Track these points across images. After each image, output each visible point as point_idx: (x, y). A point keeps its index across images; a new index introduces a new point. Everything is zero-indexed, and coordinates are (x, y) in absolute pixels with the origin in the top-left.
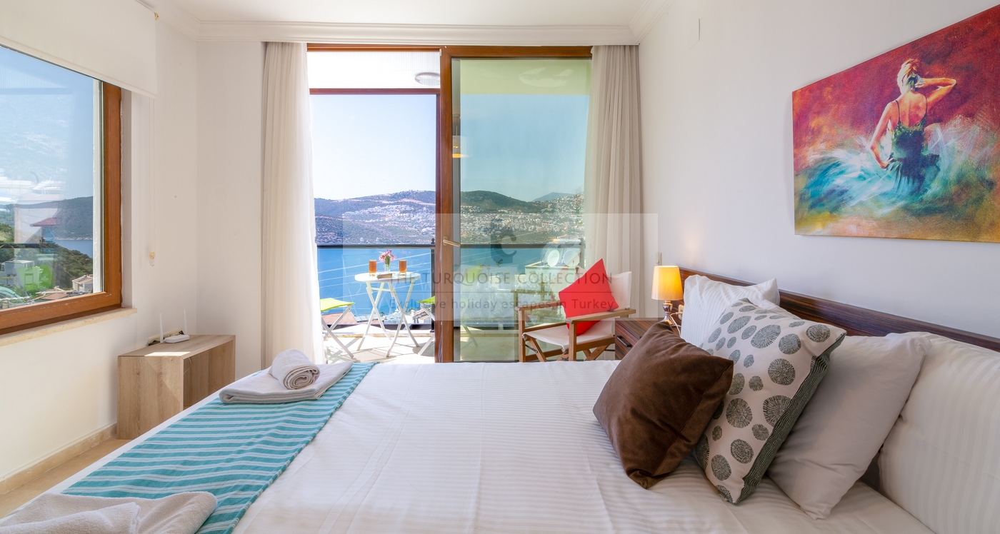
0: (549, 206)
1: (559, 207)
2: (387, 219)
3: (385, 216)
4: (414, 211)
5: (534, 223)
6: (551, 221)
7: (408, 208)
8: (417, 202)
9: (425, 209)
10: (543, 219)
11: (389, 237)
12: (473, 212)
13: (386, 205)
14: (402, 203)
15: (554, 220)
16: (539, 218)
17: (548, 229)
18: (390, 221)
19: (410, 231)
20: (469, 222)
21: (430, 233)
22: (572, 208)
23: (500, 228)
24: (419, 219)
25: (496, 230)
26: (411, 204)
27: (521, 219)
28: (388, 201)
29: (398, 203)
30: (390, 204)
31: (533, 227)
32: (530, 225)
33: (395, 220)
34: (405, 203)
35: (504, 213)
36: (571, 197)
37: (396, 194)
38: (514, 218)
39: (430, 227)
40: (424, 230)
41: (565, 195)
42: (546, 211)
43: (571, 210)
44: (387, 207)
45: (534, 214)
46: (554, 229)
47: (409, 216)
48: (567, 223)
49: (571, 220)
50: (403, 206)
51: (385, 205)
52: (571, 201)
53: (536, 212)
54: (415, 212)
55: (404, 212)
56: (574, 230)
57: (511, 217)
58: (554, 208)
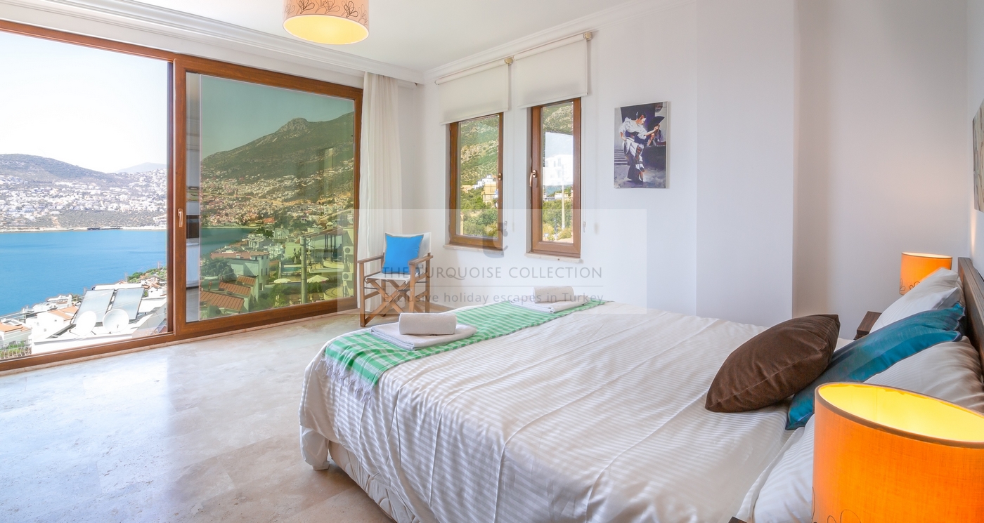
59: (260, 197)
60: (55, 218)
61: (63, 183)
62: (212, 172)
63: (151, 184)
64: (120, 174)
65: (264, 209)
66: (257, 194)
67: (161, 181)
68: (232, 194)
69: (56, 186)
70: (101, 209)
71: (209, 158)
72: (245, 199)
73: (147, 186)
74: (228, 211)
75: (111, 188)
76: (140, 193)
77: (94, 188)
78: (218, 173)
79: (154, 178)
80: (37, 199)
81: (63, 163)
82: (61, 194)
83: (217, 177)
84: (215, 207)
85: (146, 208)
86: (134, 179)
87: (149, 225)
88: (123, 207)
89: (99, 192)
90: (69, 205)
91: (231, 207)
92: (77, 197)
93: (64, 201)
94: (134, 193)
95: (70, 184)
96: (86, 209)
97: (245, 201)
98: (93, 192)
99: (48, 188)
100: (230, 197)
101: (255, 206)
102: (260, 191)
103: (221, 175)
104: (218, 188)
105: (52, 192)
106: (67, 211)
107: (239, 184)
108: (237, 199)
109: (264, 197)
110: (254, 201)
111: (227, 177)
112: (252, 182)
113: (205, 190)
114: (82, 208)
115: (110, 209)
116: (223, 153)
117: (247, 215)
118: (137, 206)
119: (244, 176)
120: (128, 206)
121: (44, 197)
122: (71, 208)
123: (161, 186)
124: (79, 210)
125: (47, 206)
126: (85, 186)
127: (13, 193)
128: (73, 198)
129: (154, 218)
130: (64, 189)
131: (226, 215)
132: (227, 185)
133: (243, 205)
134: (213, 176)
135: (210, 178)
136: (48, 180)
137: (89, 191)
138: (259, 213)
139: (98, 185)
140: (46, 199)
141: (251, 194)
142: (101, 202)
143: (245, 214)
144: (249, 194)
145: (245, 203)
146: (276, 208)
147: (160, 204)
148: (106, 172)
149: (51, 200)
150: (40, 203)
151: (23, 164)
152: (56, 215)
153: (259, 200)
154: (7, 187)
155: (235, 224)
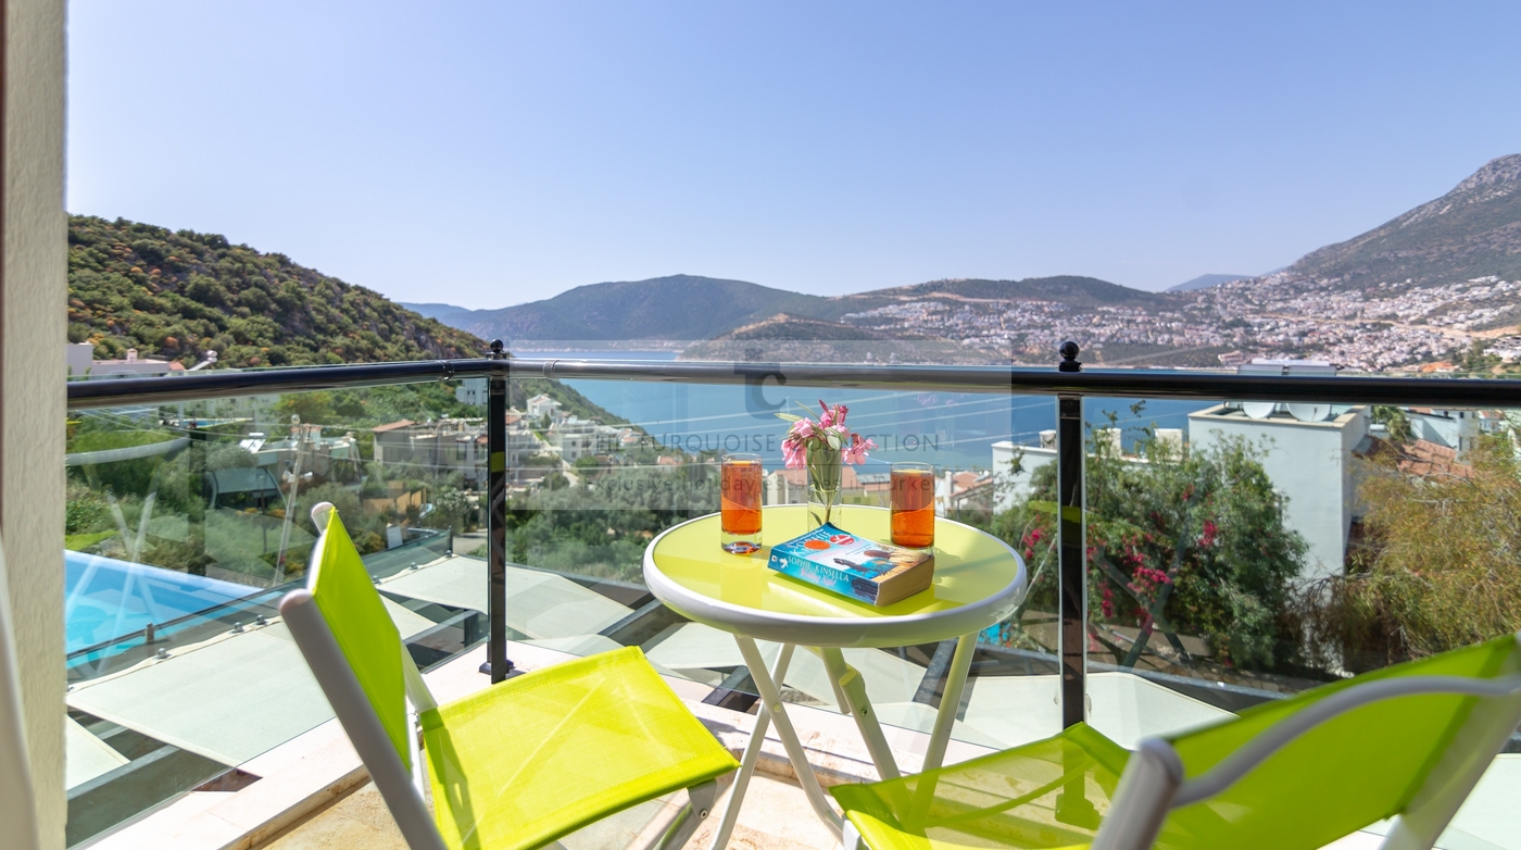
0: (1200, 299)
1: (1221, 300)
2: (906, 325)
3: (904, 320)
4: (950, 311)
5: (1170, 331)
6: (1204, 326)
7: (940, 307)
8: (954, 297)
9: (967, 307)
10: (1188, 322)
11: (911, 352)
12: (1051, 313)
13: (907, 302)
14: (929, 300)
15: (1210, 324)
16: (1180, 321)
17: (1198, 341)
18: (912, 327)
19: (944, 344)
20: (1043, 328)
21: (976, 347)
22: (1250, 302)
23: (1102, 339)
24: (957, 325)
25: (1094, 343)
26: (944, 301)
27: (1143, 322)
28: (909, 296)
29: (924, 300)
30: (912, 301)
31: (1166, 337)
32: (1161, 333)
33: (920, 327)
34: (935, 299)
35: (1109, 312)
36: (1248, 282)
37: (921, 285)
38: (1129, 322)
39: (976, 336)
40: (966, 341)
41: (1231, 278)
42: (1195, 308)
43: (1249, 306)
44: (907, 306)
45: (1169, 315)
46: (1211, 341)
47: (942, 319)
48: (1240, 331)
49: (1247, 325)
50: (932, 304)
51: (904, 303)
52: (1249, 289)
53: (1173, 311)
54: (951, 314)
55: (934, 313)
56: (1255, 343)
57: (1122, 320)
58: (1212, 302)
59: (1412, 323)
60: (1098, 352)
61: (1105, 309)
62: (1313, 282)
63: (1214, 306)
64: (1172, 294)
65: (1421, 344)
66: (1407, 317)
67: (1229, 300)
68: (1353, 317)
69: (1098, 313)
70: (1149, 341)
71: (1306, 258)
72: (1379, 326)
73: (1208, 308)
74: (1345, 347)
75: (1161, 314)
76: (1199, 320)
77: (1140, 314)
78: (1324, 282)
79: (1219, 296)
80: (1079, 329)
81: (1105, 283)
82: (1104, 322)
83: (1322, 289)
84: (1320, 339)
85: (1208, 340)
86: (1191, 298)
87: (1212, 365)
88: (1177, 340)
89: (1146, 319)
90: (1113, 336)
91: (1351, 340)
92: (1121, 326)
93: (1107, 331)
94: (1192, 321)
95: (1113, 310)
96: (1131, 341)
97: (1380, 330)
98: (1139, 319)
99: (1091, 315)
100: (1348, 323)
101: (1401, 339)
102: (1412, 312)
103: (1329, 286)
104: (1326, 309)
105: (1095, 320)
106: (1111, 344)
107: (1367, 298)
108: (1363, 326)
109: (1422, 321)
110: (1397, 329)
111: (1342, 288)
112: (1394, 295)
113: (1300, 312)
114: (1127, 340)
115: (1160, 343)
116: (1333, 247)
117: (1386, 355)
118: (1195, 337)
119: (1376, 285)
120: (1181, 339)
121: (1087, 326)
122: (1115, 339)
123: (1229, 309)
124: (1124, 343)
125: (1089, 338)
126: (1129, 311)
127: (1058, 322)
128: (1117, 327)
129: (1219, 357)
130: (1106, 316)
131: (1342, 353)
132: (1345, 302)
133: (1376, 338)
134: (1315, 289)
135: (1309, 291)
136: (1090, 305)
137: (1134, 318)
138: (1411, 352)
139: (1145, 309)
140: (1088, 328)
141: (1394, 316)
142: (1149, 333)
143: (1381, 353)
144: (1387, 317)
145: (1379, 334)
146: (1451, 344)
147: (1228, 335)
148: (1154, 292)
149: (1096, 331)
150: (1084, 333)
151: (1066, 287)
152: (1099, 349)
153: (1411, 328)
154: (1052, 315)
155: (1359, 370)
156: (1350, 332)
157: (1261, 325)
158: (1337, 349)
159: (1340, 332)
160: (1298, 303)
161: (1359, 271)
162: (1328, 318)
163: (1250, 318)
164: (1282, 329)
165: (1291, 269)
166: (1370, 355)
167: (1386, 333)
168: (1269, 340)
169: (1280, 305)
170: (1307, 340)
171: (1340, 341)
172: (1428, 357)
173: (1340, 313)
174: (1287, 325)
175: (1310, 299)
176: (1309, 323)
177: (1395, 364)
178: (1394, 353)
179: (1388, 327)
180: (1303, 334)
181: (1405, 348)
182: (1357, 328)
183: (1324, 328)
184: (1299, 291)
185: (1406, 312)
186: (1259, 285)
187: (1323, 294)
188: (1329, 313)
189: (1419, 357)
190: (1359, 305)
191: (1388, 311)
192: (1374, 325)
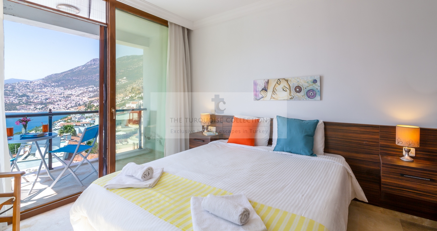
156: (60, 99)
157: (33, 96)
158: (57, 103)
159: (58, 98)
160: (45, 90)
161: (63, 82)
162: (54, 94)
163: (29, 94)
164: (40, 98)
165: (43, 79)
166: (65, 105)
167: (70, 99)
168: (35, 101)
169: (39, 90)
170: (48, 101)
171: (57, 101)
172: (80, 105)
173: (57, 93)
174: (42, 96)
175: (49, 89)
176: (48, 96)
177: (72, 107)
178: (72, 104)
179: (70, 97)
180: (47, 99)
181: (74, 103)
182: (62, 97)
183: (53, 97)
184: (45, 86)
185: (75, 93)
186: (32, 84)
187: (53, 87)
188: (55, 93)
189: (77, 105)
190: (63, 91)
191: (70, 93)
192: (67, 97)
